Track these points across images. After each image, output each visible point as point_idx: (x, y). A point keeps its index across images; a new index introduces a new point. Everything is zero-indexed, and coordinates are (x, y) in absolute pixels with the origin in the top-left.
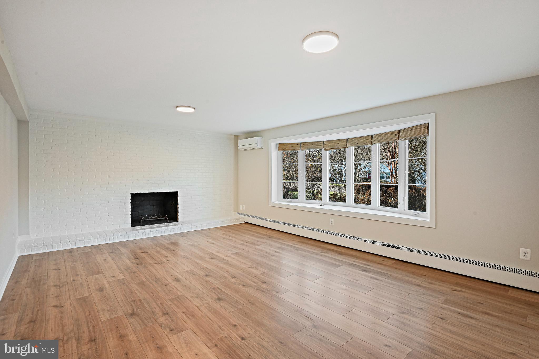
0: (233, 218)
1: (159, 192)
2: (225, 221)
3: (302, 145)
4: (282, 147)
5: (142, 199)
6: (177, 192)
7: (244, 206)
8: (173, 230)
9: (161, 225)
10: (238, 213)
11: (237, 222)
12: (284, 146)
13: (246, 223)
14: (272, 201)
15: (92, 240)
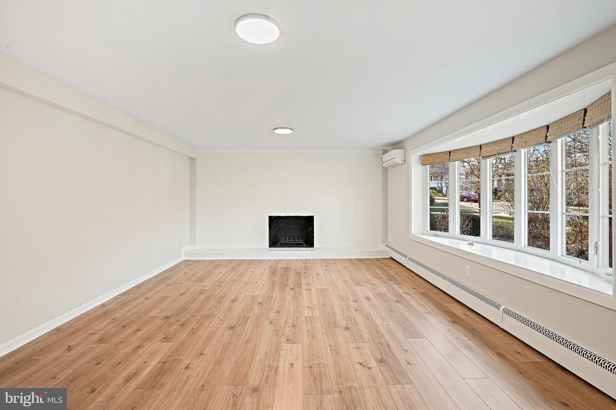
0: (374, 250)
1: (294, 216)
2: (363, 253)
3: (452, 154)
4: (426, 159)
5: (286, 222)
6: (313, 216)
7: (391, 236)
8: (301, 255)
9: (295, 249)
10: (387, 246)
11: (380, 255)
12: (429, 158)
13: (392, 258)
14: (412, 233)
15: (231, 255)
